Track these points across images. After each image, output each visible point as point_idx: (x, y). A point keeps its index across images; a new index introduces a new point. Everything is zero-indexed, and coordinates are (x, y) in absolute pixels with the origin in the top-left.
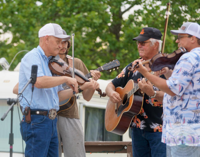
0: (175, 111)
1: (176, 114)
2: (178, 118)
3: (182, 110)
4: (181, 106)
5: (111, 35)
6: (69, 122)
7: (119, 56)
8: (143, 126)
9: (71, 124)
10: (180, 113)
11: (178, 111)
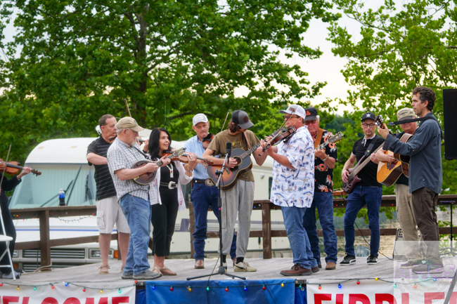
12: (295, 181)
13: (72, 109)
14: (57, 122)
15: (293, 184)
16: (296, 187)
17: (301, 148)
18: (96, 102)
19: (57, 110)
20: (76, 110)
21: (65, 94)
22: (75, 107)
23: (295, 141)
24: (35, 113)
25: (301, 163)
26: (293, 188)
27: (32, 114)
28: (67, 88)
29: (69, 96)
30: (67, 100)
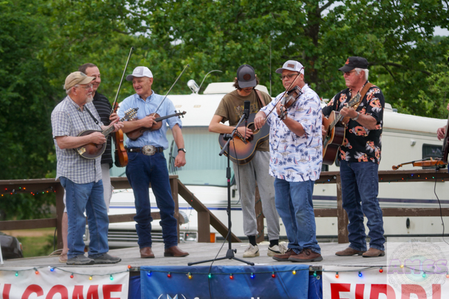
0: (300, 148)
1: (301, 151)
2: (302, 155)
3: (307, 147)
4: (306, 143)
5: (308, 39)
6: (263, 155)
7: (318, 65)
8: (348, 157)
9: (265, 157)
10: (305, 150)
11: (303, 147)
12: (309, 150)
13: (219, 58)
14: (200, 75)
15: (306, 154)
16: (309, 157)
17: (313, 109)
18: (250, 50)
19: (201, 60)
20: (224, 60)
21: (212, 40)
22: (223, 57)
23: (306, 103)
24: (175, 65)
25: (314, 128)
26: (307, 159)
27: (171, 65)
28: (213, 32)
29: (216, 42)
30: (214, 47)
